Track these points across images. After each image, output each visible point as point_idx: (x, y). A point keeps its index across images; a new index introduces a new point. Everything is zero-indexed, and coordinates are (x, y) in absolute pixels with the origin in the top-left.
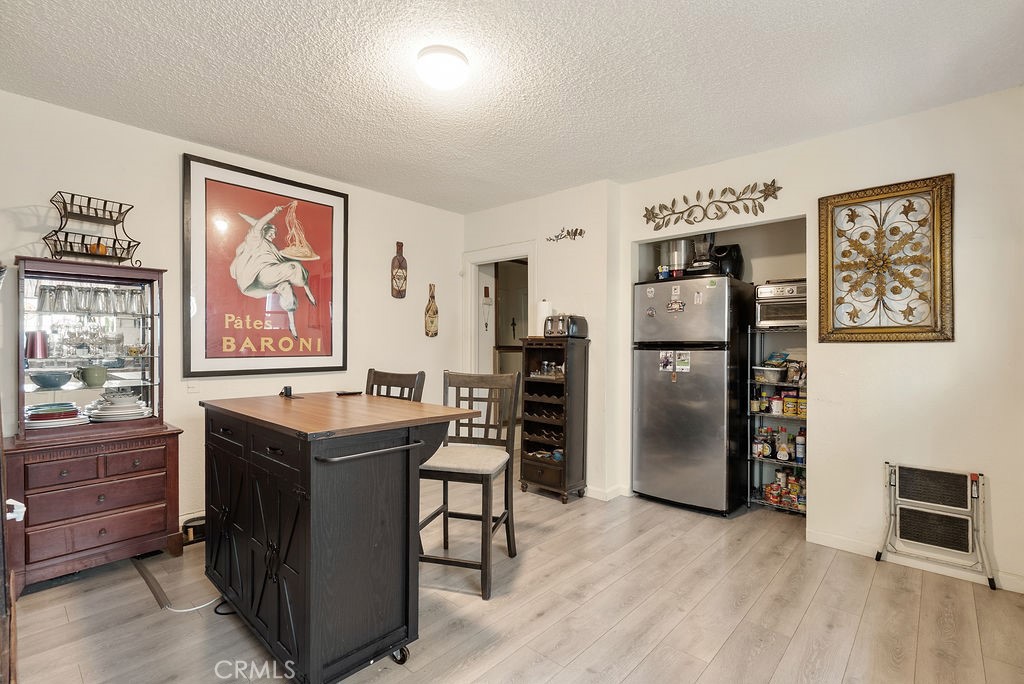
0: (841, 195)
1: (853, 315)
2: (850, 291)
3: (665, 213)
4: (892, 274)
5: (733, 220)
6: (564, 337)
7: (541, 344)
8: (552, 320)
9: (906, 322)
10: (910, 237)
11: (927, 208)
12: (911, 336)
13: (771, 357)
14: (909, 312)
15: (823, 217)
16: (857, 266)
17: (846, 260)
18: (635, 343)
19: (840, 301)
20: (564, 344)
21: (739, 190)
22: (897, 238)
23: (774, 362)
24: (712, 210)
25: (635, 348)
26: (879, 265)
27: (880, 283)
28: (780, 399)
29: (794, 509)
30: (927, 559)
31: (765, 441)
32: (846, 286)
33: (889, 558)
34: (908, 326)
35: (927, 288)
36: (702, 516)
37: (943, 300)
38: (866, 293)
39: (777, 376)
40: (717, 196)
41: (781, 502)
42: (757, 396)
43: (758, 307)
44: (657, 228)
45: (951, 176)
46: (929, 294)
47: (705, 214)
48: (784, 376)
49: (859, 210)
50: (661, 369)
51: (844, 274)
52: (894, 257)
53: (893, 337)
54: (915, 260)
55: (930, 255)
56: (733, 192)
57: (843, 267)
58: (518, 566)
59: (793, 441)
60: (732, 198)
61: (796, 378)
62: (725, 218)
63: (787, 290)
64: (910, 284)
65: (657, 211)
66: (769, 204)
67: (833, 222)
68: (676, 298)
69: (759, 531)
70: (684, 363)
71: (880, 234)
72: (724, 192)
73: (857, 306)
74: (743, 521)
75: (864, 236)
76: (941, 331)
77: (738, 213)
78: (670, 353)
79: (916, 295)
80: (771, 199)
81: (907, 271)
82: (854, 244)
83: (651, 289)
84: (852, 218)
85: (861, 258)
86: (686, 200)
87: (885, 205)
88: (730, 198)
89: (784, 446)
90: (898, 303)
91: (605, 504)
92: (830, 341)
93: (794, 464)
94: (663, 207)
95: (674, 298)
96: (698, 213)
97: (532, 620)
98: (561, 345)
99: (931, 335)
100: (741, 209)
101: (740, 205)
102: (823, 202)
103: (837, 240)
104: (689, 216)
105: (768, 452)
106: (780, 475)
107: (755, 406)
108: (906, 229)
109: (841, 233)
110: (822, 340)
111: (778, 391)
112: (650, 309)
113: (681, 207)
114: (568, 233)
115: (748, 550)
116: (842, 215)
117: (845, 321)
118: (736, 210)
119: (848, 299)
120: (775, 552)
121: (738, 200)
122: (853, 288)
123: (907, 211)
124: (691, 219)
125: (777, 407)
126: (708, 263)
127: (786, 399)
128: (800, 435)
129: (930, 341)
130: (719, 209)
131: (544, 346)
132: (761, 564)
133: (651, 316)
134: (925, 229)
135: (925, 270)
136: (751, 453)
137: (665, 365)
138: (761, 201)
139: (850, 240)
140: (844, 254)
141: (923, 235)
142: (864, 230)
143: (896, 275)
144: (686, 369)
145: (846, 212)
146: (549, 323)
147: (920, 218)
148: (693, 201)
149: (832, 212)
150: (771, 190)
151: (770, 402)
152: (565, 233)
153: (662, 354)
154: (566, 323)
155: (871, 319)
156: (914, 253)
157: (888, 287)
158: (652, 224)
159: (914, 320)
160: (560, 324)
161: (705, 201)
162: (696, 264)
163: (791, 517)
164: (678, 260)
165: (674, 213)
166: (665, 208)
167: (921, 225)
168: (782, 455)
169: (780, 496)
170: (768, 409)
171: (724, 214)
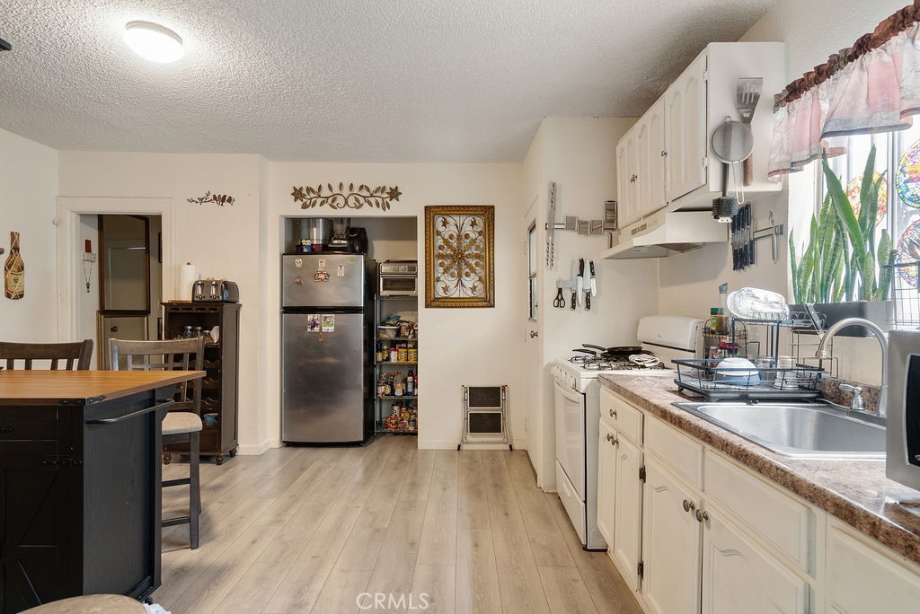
0: (438, 207)
1: (445, 289)
2: (444, 273)
3: (312, 195)
4: (466, 264)
5: (368, 211)
6: (218, 302)
7: (191, 309)
8: (202, 285)
9: (472, 295)
10: (474, 241)
11: (482, 225)
12: (475, 304)
13: (389, 319)
14: (474, 289)
15: (428, 220)
16: (447, 257)
17: (441, 251)
18: (284, 308)
19: (438, 280)
20: (219, 308)
21: (372, 189)
22: (468, 241)
23: (391, 322)
24: (352, 201)
25: (284, 313)
26: (458, 257)
27: (460, 269)
28: (395, 350)
29: (406, 431)
30: (483, 443)
31: (387, 383)
32: (441, 270)
33: (465, 447)
34: (473, 298)
35: (482, 274)
36: (345, 449)
37: (489, 282)
38: (452, 275)
39: (395, 333)
40: (356, 190)
41: (397, 428)
42: (380, 350)
43: (381, 279)
44: (305, 206)
45: (493, 207)
46: (483, 278)
47: (346, 203)
48: (398, 332)
49: (448, 219)
50: (309, 330)
51: (440, 261)
52: (467, 253)
53: (466, 304)
54: (477, 256)
55: (483, 254)
56: (368, 190)
57: (441, 256)
58: (208, 519)
59: (405, 381)
60: (365, 194)
61: (407, 334)
62: (361, 209)
63: (402, 268)
64: (473, 271)
65: (304, 192)
66: (393, 203)
67: (434, 225)
68: (322, 269)
69: (388, 451)
70: (328, 324)
71: (459, 237)
72: (361, 187)
73: (447, 284)
74: (375, 446)
75: (451, 237)
76: (488, 302)
77: (371, 206)
78: (317, 316)
79: (477, 278)
80: (394, 200)
81: (473, 262)
82: (446, 241)
83: (299, 261)
84: (445, 223)
85: (449, 252)
86: (330, 188)
87: (462, 218)
88: (365, 193)
89: (399, 385)
90: (469, 282)
91: (259, 457)
92: (431, 307)
93: (406, 397)
94: (309, 190)
95: (320, 269)
96: (340, 200)
97: (249, 547)
98: (215, 309)
99: (485, 303)
100: (374, 204)
101: (372, 200)
102: (427, 209)
103: (436, 237)
104: (333, 201)
105: (388, 391)
106: (396, 408)
107: (379, 357)
108: (473, 236)
109: (439, 233)
110: (427, 306)
111: (393, 344)
112: (299, 277)
113: (326, 192)
114: (215, 197)
115: (384, 463)
116: (439, 220)
117: (441, 293)
118: (370, 204)
119: (442, 278)
120: (402, 460)
121: (372, 196)
122: (446, 271)
123: (473, 224)
124: (335, 204)
125: (394, 355)
126: (345, 242)
127: (400, 350)
128: (409, 375)
129: (483, 307)
130: (357, 200)
131: (194, 310)
132: (396, 469)
133: (300, 283)
134: (481, 237)
135: (482, 263)
136: (377, 394)
137: (313, 327)
138: (388, 200)
139: (444, 239)
140: (440, 248)
141: (480, 241)
142: (450, 233)
143: (468, 265)
144: (331, 329)
145: (441, 219)
146: (199, 288)
147: (479, 230)
148: (336, 190)
149: (433, 217)
150: (394, 194)
151: (389, 353)
152: (211, 197)
153: (310, 317)
154: (220, 288)
155: (455, 293)
156: (476, 252)
157: (464, 272)
158: (299, 203)
159: (477, 294)
160: (213, 289)
161: (346, 192)
162: (335, 242)
163: (405, 437)
164: (317, 235)
165: (319, 196)
166: (313, 191)
167: (480, 235)
168: (399, 393)
169: (397, 423)
170: (388, 359)
171: (361, 206)
